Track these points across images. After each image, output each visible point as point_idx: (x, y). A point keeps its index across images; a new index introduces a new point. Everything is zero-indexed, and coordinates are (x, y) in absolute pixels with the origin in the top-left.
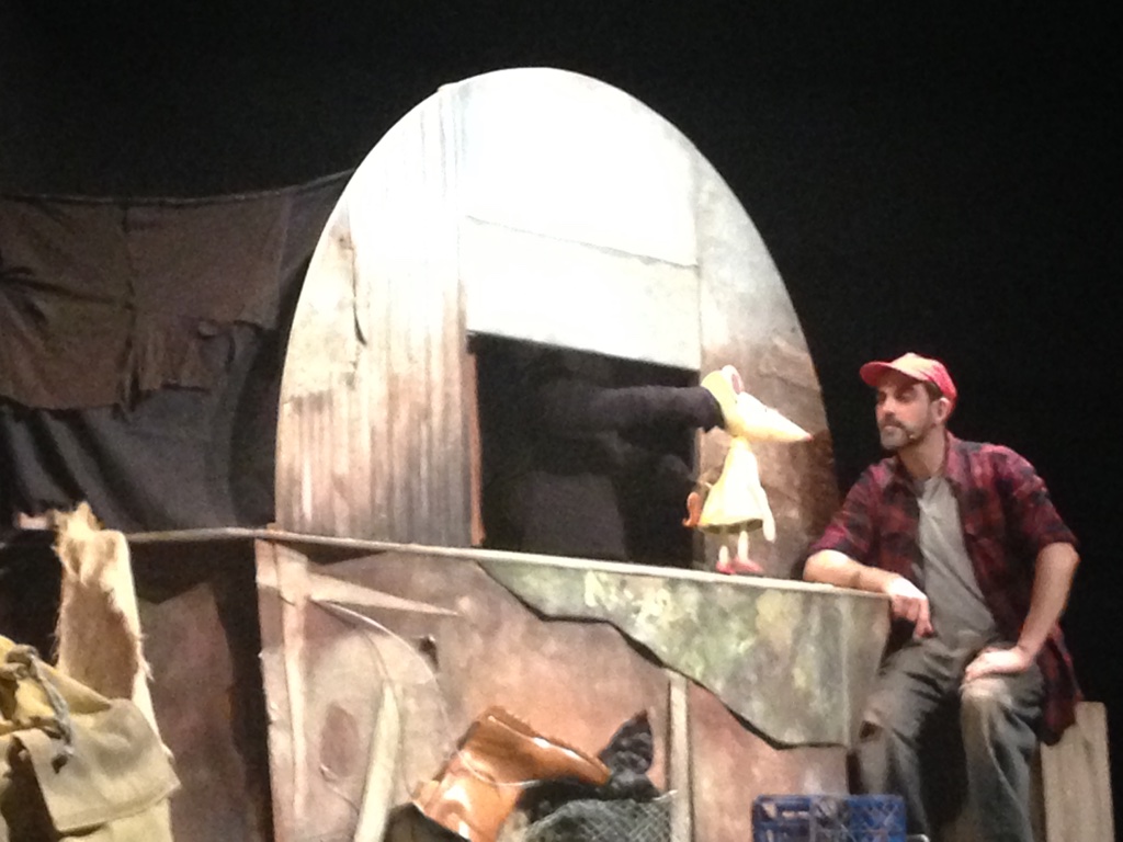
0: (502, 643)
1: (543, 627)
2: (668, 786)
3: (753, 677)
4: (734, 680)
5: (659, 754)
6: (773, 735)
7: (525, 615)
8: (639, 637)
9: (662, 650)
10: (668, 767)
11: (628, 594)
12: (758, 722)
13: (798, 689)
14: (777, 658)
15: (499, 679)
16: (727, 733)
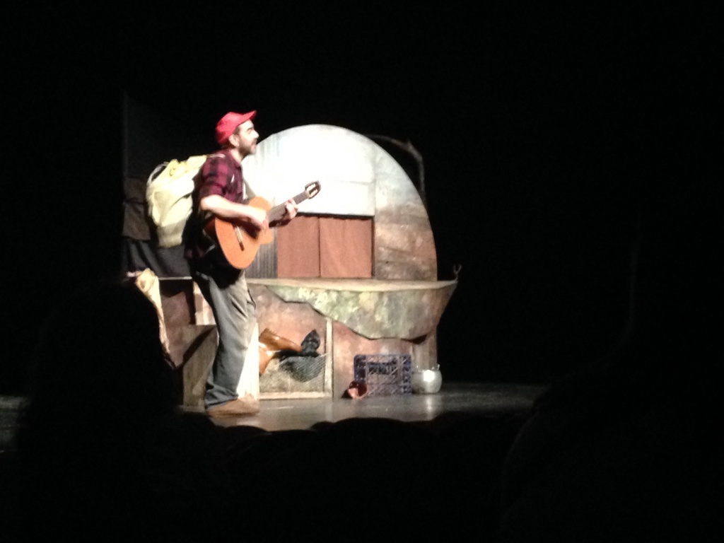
0: (272, 309)
1: (285, 305)
2: (325, 352)
3: (358, 319)
4: (351, 319)
5: (322, 343)
6: (368, 336)
7: (279, 302)
8: (317, 306)
9: (323, 311)
10: (325, 347)
11: (313, 294)
12: (360, 332)
13: (377, 322)
14: (368, 313)
15: (270, 320)
16: (348, 336)
